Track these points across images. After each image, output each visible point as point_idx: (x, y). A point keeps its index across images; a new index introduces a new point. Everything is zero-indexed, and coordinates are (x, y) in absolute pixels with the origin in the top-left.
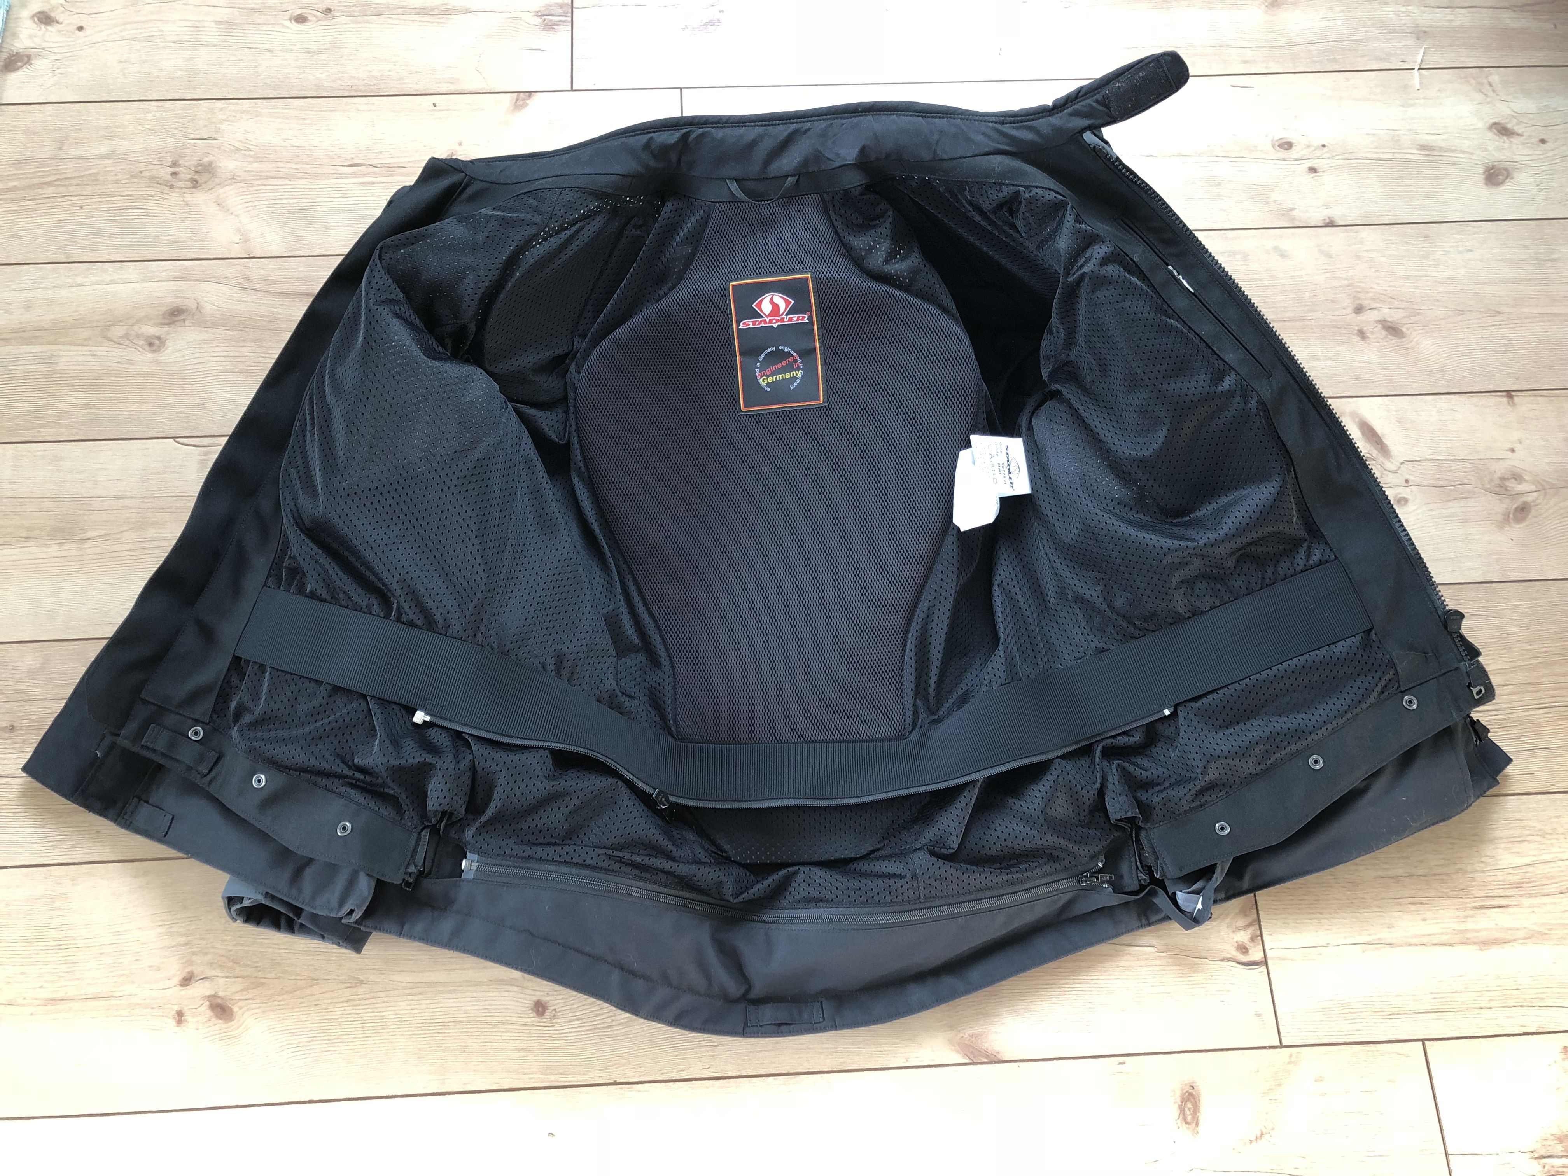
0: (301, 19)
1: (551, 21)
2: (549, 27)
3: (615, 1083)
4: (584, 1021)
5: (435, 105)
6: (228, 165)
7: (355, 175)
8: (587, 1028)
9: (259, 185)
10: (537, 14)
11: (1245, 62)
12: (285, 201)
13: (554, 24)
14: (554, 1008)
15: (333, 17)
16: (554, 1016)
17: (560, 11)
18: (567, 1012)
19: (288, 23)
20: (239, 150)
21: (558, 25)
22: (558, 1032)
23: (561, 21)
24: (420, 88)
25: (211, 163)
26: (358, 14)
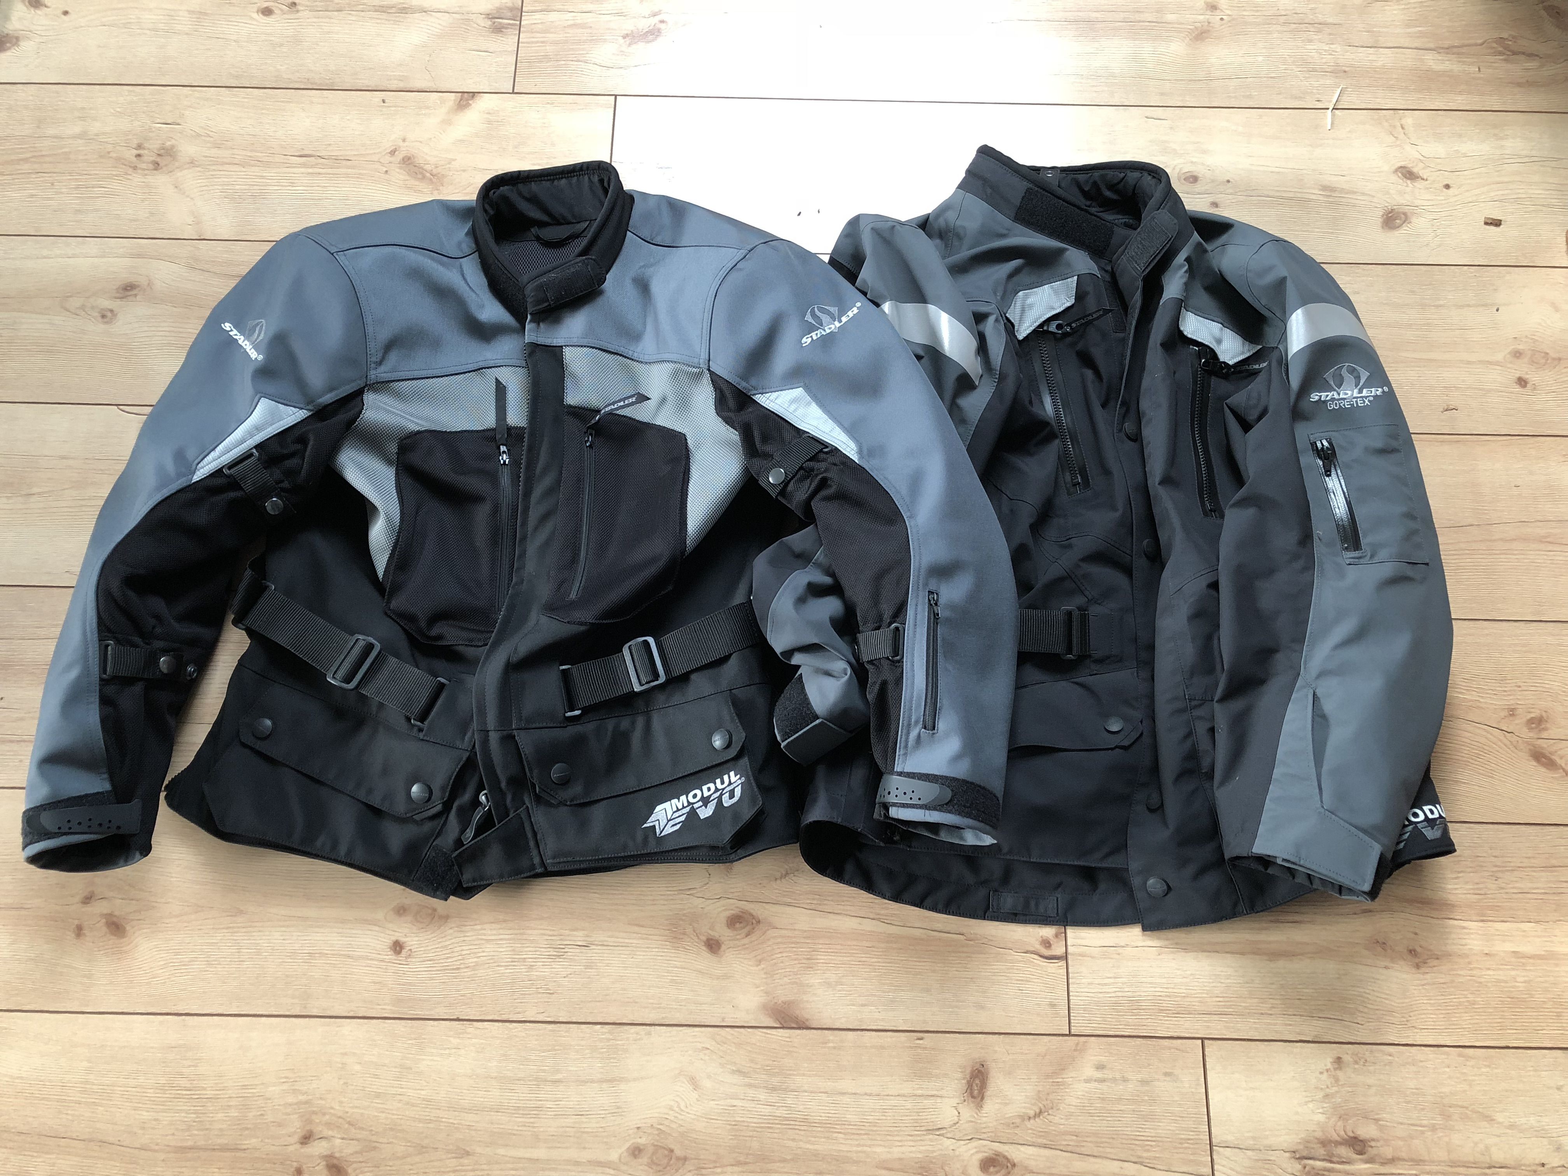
0: (267, 12)
1: (500, 23)
2: (498, 30)
3: (458, 1020)
4: (436, 962)
5: (384, 101)
6: (188, 149)
7: (304, 165)
8: (439, 969)
9: (214, 170)
10: (489, 16)
11: (1162, 94)
12: (238, 187)
13: (503, 28)
14: (409, 948)
15: (298, 11)
16: (410, 955)
17: (509, 14)
18: (422, 952)
19: (255, 15)
20: (199, 135)
21: (507, 28)
22: (411, 970)
23: (509, 24)
24: (372, 84)
25: (173, 147)
26: (320, 9)
